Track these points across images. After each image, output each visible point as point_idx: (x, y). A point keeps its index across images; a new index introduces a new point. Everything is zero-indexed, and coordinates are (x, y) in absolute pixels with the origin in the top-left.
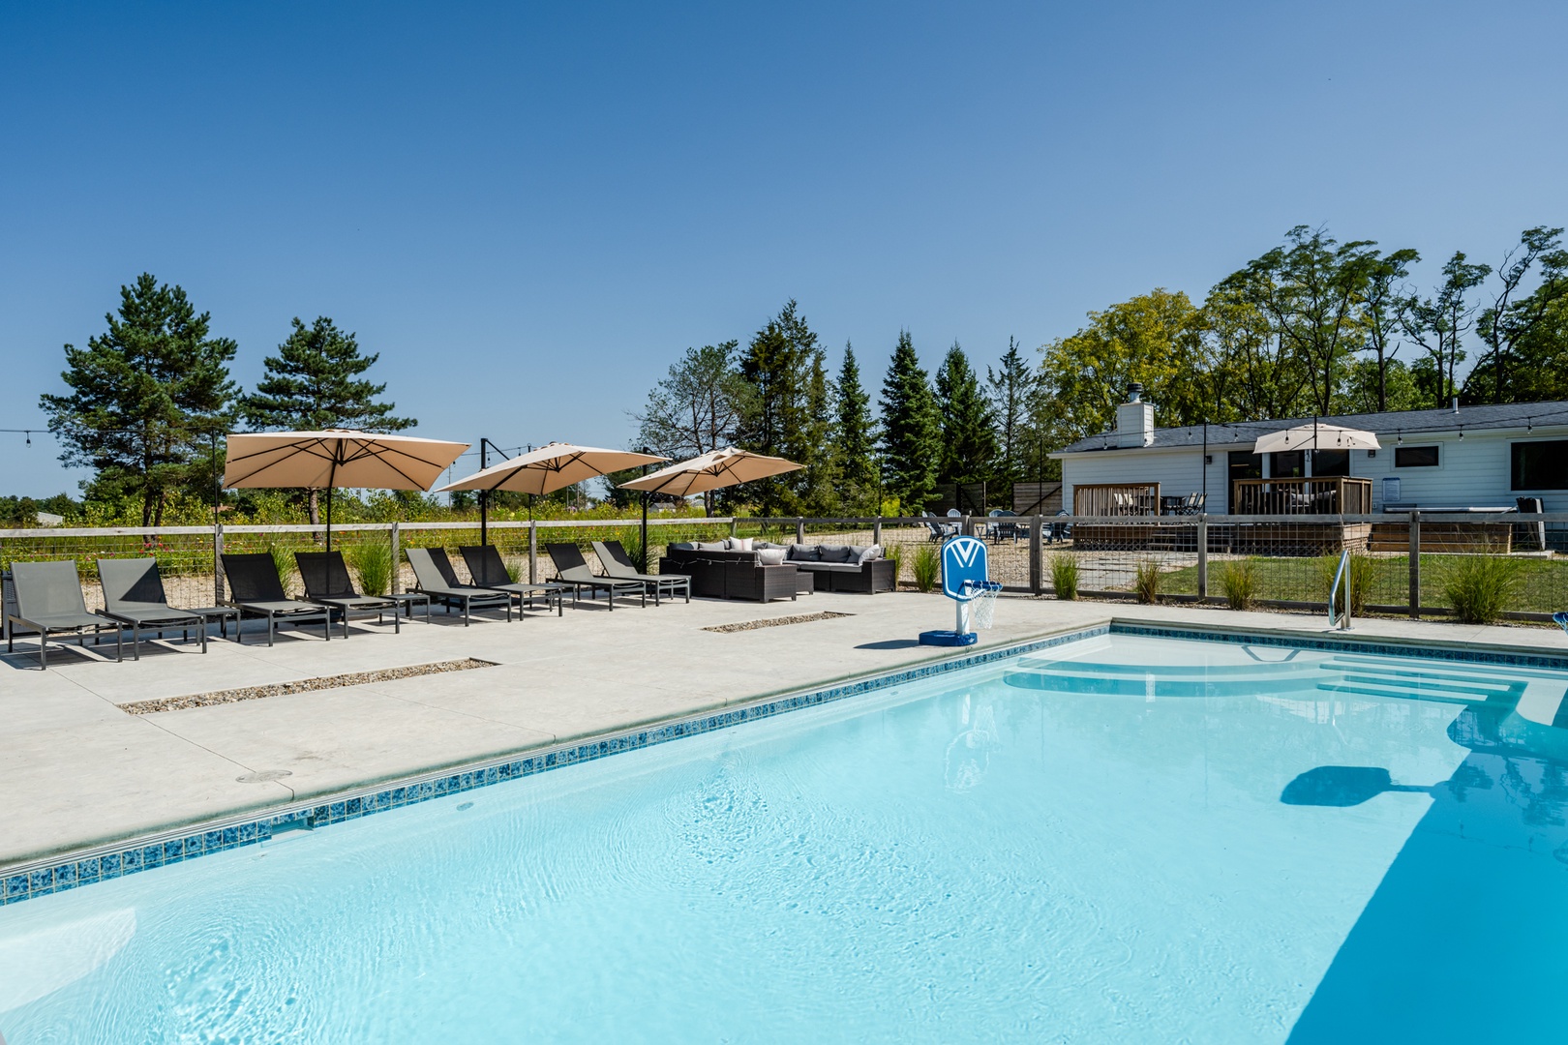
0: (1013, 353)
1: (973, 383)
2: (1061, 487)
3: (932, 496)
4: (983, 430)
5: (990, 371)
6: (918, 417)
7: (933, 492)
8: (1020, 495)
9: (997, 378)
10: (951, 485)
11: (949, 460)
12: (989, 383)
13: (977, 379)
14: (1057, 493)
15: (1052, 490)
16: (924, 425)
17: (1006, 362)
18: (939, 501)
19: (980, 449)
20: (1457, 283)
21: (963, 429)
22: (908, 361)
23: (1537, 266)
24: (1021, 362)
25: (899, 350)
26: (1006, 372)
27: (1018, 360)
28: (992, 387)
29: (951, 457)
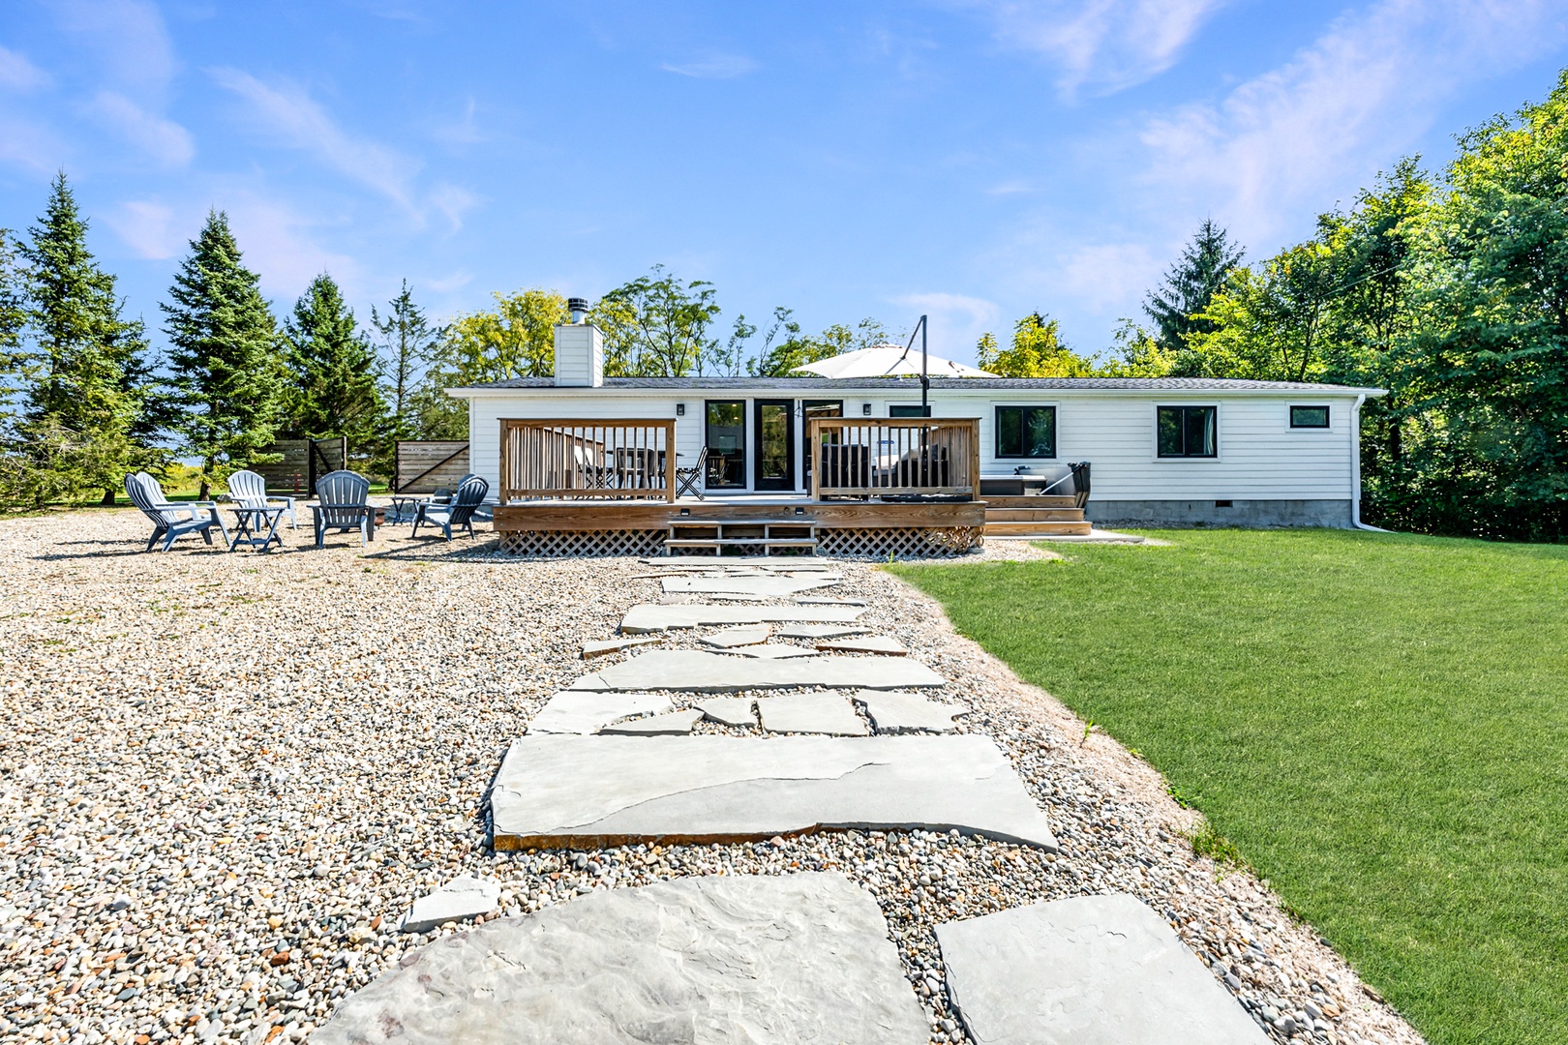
0: (405, 298)
1: (349, 323)
2: (468, 447)
3: (264, 456)
4: (357, 376)
5: (374, 312)
6: (237, 336)
7: (269, 448)
8: (407, 457)
9: (385, 323)
10: (300, 442)
11: (300, 408)
12: (372, 326)
13: (355, 318)
14: (460, 456)
15: (452, 453)
16: (249, 349)
17: (397, 307)
18: (278, 464)
19: (352, 399)
20: (740, 334)
21: (327, 373)
22: (220, 251)
23: (783, 330)
24: (415, 309)
25: (206, 234)
26: (396, 318)
27: (411, 306)
28: (377, 330)
29: (306, 405)
